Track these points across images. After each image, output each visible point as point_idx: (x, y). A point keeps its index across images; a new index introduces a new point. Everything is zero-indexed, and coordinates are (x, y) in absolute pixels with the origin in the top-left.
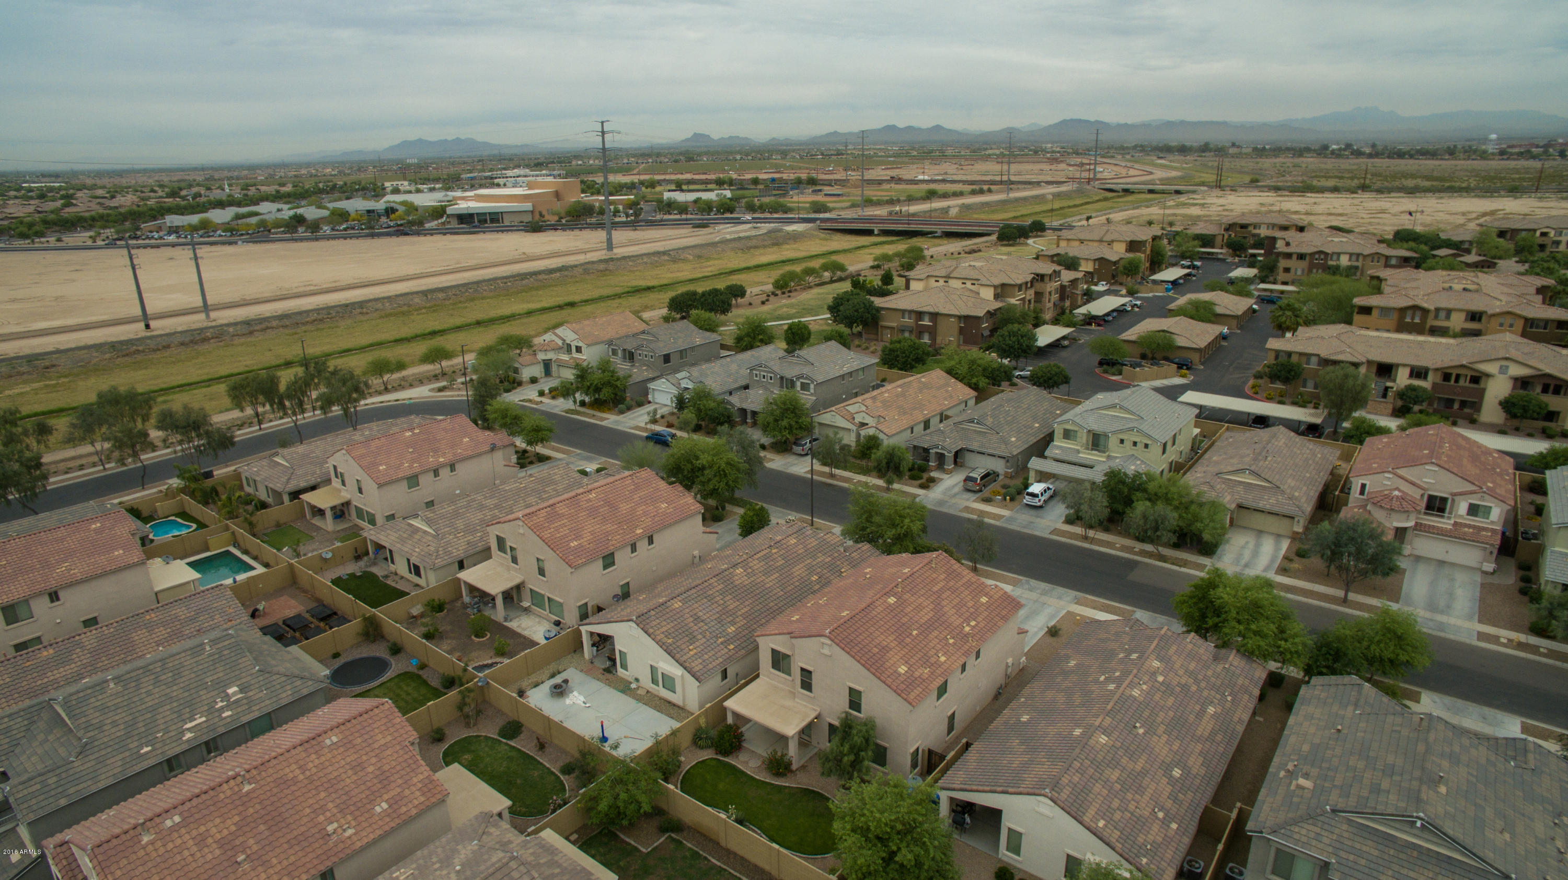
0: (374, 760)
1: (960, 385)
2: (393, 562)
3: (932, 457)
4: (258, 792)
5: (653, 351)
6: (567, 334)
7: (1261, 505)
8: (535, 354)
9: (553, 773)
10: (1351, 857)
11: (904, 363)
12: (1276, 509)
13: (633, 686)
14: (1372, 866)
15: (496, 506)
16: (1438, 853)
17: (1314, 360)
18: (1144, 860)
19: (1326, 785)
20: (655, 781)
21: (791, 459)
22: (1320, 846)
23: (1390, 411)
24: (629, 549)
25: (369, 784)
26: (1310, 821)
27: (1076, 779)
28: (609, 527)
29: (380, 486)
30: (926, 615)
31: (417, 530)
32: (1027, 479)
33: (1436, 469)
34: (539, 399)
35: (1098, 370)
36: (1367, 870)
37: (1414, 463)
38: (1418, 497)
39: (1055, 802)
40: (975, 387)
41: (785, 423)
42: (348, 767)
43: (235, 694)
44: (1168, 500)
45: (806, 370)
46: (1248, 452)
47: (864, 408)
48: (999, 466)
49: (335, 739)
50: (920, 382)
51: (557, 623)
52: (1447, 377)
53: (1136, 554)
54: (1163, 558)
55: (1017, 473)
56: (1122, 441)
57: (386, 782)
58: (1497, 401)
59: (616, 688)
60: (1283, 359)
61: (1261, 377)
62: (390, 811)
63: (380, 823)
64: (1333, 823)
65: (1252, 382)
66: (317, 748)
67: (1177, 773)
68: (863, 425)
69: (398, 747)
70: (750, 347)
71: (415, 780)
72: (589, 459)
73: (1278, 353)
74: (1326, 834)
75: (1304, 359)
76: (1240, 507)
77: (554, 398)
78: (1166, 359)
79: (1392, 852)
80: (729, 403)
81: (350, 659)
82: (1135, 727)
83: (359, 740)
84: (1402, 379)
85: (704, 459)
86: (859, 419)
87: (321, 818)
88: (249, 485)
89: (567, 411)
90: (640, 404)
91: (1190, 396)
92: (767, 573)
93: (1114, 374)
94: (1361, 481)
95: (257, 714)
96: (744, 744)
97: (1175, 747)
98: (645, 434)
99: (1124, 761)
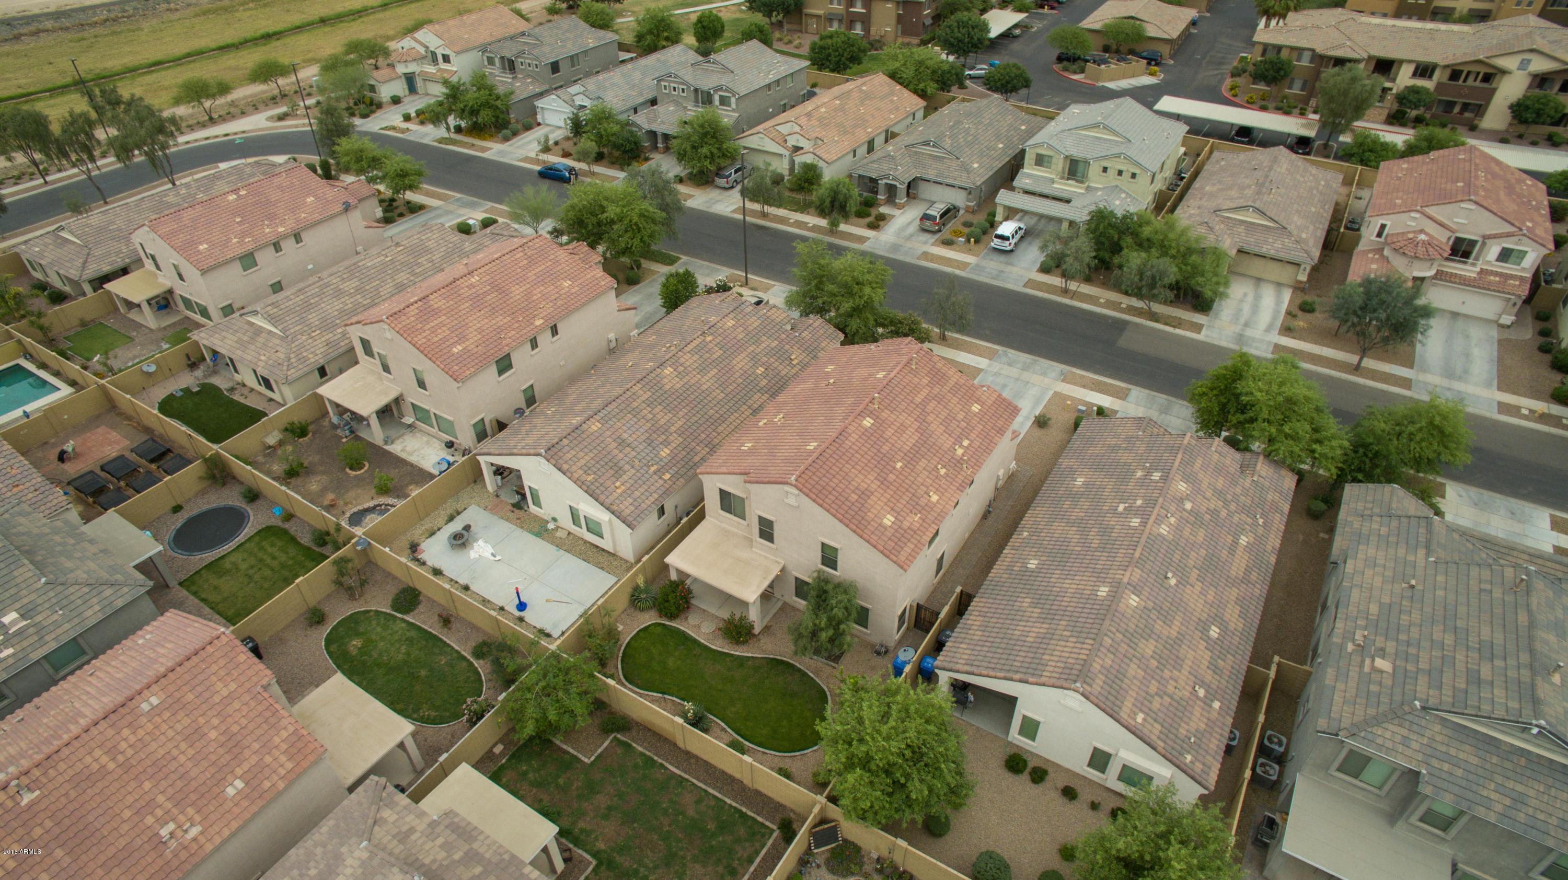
0: (215, 721)
1: (906, 93)
2: (236, 371)
3: (881, 189)
4: (46, 802)
5: (537, 59)
6: (428, 38)
7: (1264, 250)
8: (391, 66)
9: (464, 658)
10: (1446, 767)
11: (838, 63)
12: (1282, 255)
13: (551, 526)
14: (1471, 777)
15: (358, 290)
16: (1551, 761)
17: (1307, 56)
18: (1189, 758)
19: (1409, 667)
20: (592, 676)
21: (714, 194)
22: (1408, 752)
23: (1384, 117)
24: (529, 346)
25: (213, 757)
26: (1396, 721)
27: (1108, 662)
28: (501, 320)
29: (204, 272)
30: (910, 439)
31: (259, 331)
32: (993, 215)
33: (1473, 206)
34: (405, 125)
35: (1057, 67)
36: (1464, 783)
37: (1447, 199)
38: (1444, 240)
39: (1087, 698)
40: (922, 94)
41: (705, 150)
42: (178, 738)
43: (13, 623)
44: (1164, 250)
45: (725, 80)
46: (1247, 181)
47: (797, 129)
48: (959, 199)
49: (155, 701)
50: (861, 91)
51: (450, 445)
52: (1455, 75)
53: (1122, 311)
54: (1154, 317)
55: (979, 205)
56: (1105, 170)
57: (236, 751)
58: (1508, 103)
59: (530, 531)
60: (1271, 55)
61: (1239, 75)
62: (248, 791)
63: (236, 810)
64: (1423, 722)
65: (1229, 82)
66: (129, 718)
67: (1214, 632)
68: (797, 149)
69: (247, 697)
70: (652, 49)
71: (277, 740)
72: (472, 206)
73: (1266, 47)
74: (1415, 737)
75: (1295, 55)
76: (1240, 251)
77: (422, 123)
78: (1132, 52)
79: (1495, 760)
80: (634, 124)
81: (195, 511)
82: (1166, 578)
83: (190, 696)
84: (1404, 78)
85: (612, 211)
86: (792, 141)
87: (150, 820)
88: (34, 269)
89: (442, 140)
90: (528, 128)
91: (1168, 103)
92: (702, 370)
93: (1075, 73)
94: (1381, 221)
95: (53, 646)
96: (693, 601)
97: (1210, 598)
98: (538, 168)
99: (1158, 626)
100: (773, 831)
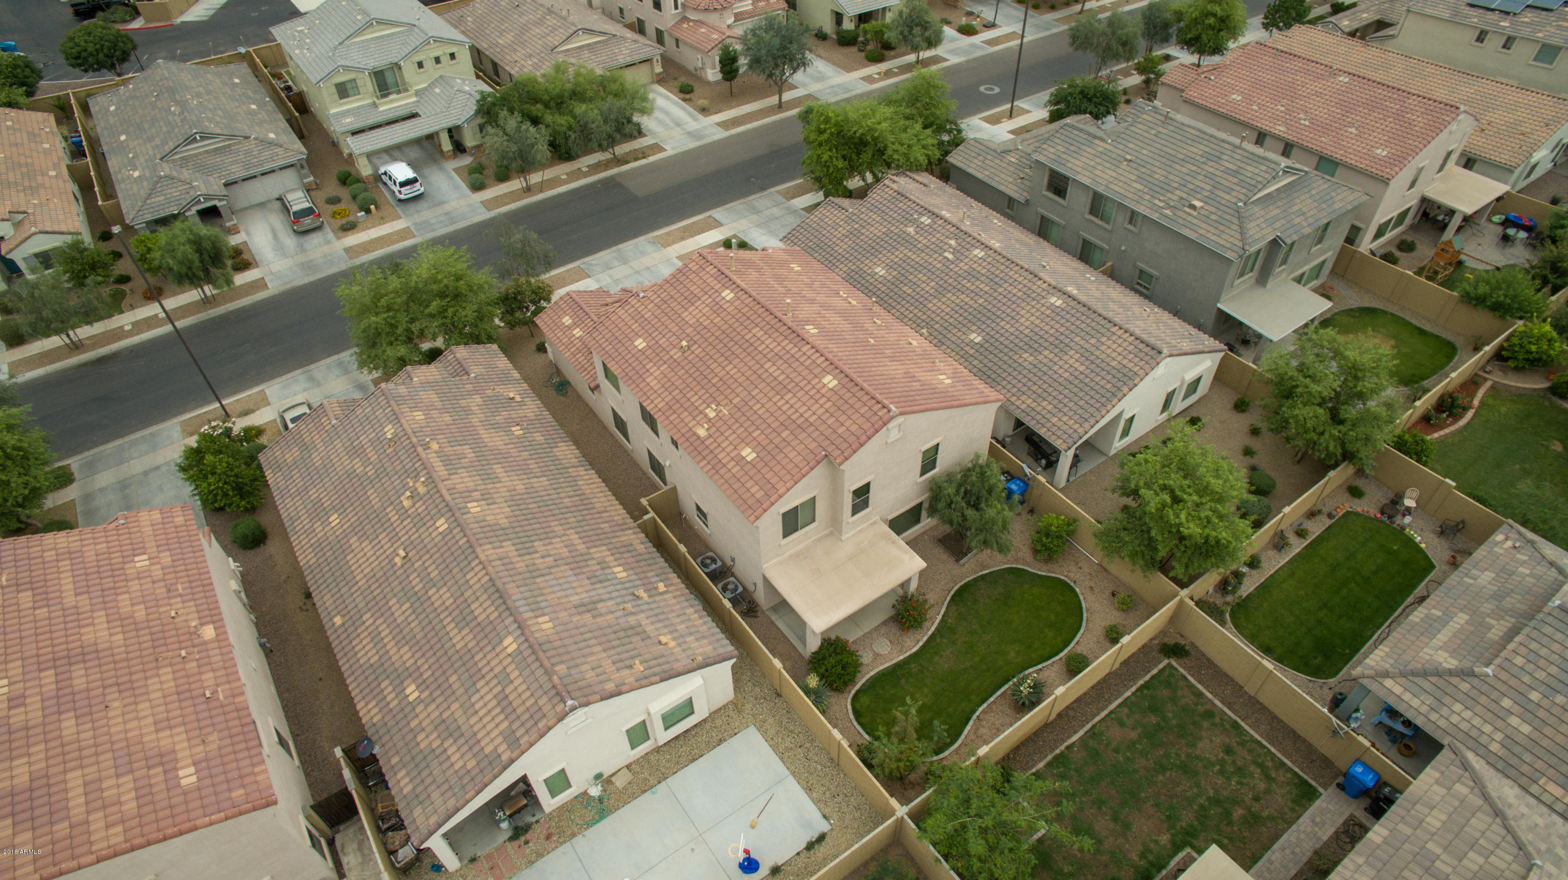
7: (622, 61)
10: (1279, 224)
12: (636, 58)
14: (1287, 219)
19: (1205, 194)
22: (1266, 231)
36: (1290, 225)
53: (586, 175)
54: (619, 161)
56: (420, 65)
64: (1251, 212)
79: (1280, 203)
93: (126, 21)
100: (1169, 666)
